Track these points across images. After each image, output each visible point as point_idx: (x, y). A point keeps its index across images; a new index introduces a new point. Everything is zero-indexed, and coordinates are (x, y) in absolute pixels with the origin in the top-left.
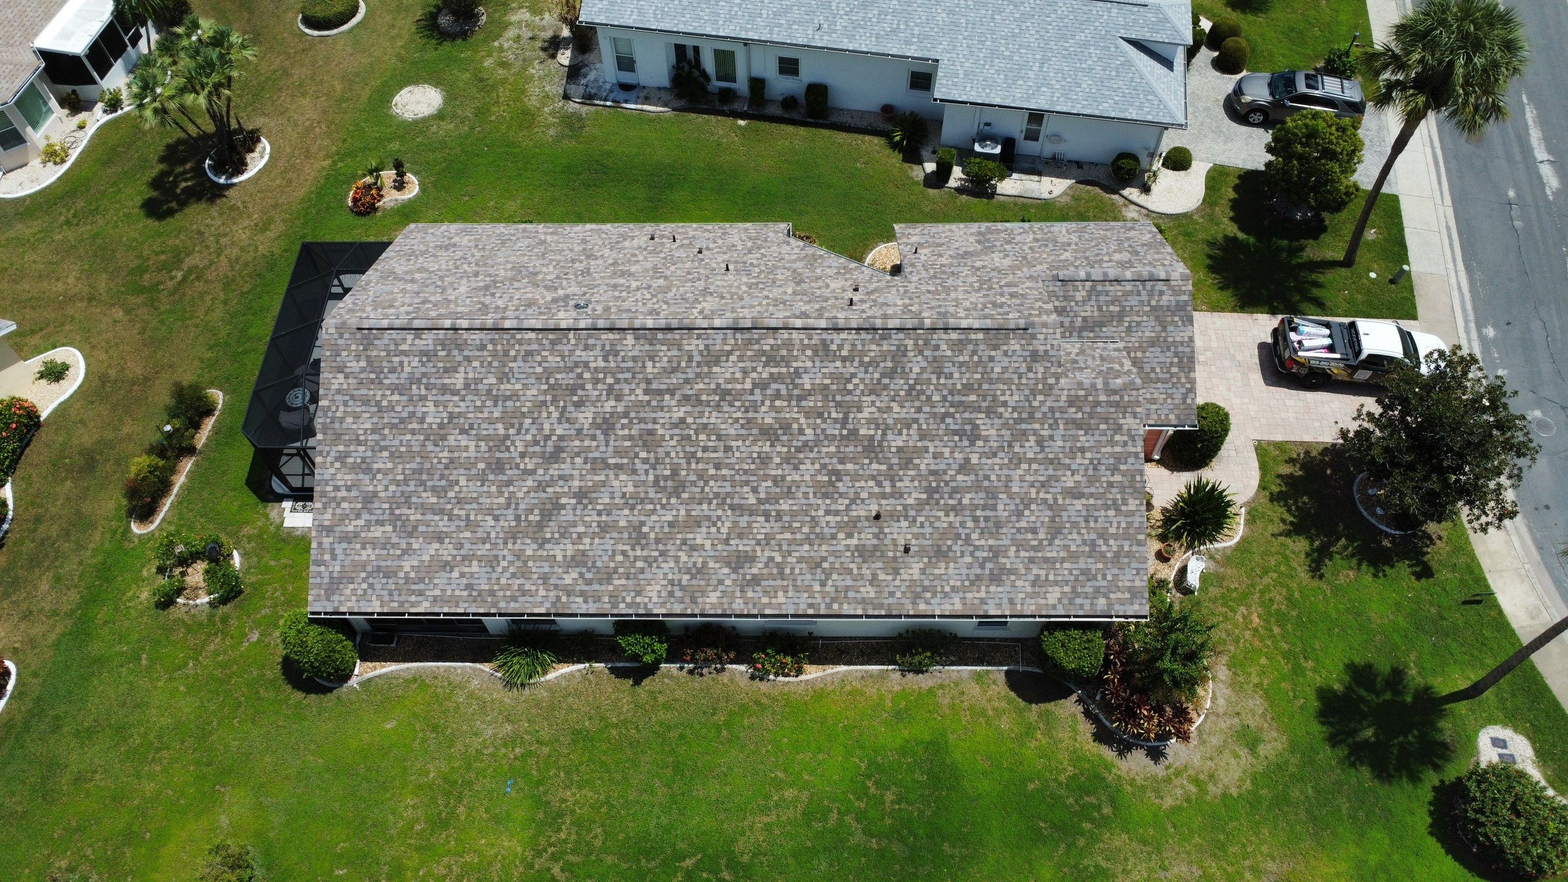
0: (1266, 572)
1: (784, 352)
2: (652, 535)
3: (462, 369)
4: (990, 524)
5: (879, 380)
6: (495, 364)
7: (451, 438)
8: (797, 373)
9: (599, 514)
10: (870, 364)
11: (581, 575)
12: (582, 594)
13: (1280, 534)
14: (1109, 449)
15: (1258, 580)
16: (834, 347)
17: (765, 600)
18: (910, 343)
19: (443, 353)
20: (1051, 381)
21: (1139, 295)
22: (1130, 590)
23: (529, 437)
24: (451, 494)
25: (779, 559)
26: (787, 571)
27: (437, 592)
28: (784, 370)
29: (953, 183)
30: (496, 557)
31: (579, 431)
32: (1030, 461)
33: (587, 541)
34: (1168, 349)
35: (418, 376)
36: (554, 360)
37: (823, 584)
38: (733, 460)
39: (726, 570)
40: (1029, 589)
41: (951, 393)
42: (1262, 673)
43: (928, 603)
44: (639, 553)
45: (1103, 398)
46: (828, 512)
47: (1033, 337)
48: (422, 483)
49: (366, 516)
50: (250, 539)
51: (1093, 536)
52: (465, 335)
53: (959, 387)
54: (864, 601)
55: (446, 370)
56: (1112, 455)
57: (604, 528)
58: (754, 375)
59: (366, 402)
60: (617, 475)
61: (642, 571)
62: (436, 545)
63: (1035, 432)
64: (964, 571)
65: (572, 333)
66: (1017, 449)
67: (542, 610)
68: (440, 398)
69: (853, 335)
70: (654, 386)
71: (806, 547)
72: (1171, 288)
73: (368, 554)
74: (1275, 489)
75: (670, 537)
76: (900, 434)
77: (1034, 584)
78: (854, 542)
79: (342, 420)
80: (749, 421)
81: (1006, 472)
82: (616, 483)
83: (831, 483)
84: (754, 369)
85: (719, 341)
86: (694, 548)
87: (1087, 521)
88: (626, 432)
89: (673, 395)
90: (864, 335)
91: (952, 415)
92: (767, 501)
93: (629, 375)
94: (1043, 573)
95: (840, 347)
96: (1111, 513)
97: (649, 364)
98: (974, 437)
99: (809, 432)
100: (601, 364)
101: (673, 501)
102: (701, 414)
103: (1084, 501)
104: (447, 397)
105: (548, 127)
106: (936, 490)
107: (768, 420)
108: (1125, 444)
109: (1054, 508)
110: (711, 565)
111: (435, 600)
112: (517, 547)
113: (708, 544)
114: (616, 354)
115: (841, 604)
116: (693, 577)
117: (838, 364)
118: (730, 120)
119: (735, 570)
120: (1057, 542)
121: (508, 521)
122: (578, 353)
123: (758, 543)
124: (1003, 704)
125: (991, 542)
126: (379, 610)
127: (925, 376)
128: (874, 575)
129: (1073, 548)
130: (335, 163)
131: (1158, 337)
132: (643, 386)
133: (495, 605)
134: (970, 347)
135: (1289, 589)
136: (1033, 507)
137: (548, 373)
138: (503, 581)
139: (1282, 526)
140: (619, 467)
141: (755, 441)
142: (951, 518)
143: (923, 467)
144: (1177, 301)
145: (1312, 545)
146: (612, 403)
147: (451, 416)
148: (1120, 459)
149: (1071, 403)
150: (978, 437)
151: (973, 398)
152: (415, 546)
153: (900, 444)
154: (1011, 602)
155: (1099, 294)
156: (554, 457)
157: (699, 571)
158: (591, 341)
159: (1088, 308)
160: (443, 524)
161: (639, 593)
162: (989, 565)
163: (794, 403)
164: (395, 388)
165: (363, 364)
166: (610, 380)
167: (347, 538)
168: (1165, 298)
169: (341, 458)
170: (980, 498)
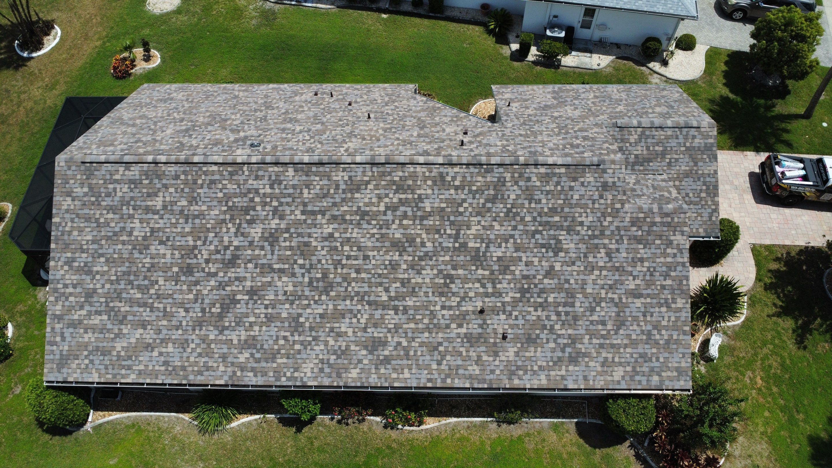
0: (764, 344)
1: (410, 182)
2: (307, 325)
3: (161, 194)
4: (570, 318)
5: (484, 204)
6: (187, 190)
7: (152, 247)
8: (420, 199)
9: (266, 307)
10: (476, 191)
11: (252, 355)
12: (253, 370)
13: (773, 315)
14: (662, 260)
15: (759, 350)
16: (449, 179)
17: (394, 376)
18: (508, 176)
19: (147, 182)
20: (618, 206)
21: (677, 138)
22: (677, 369)
23: (212, 247)
24: (152, 291)
25: (405, 344)
26: (412, 353)
27: (142, 367)
28: (410, 196)
29: (530, 58)
30: (187, 340)
31: (251, 243)
32: (601, 269)
33: (257, 328)
34: (699, 179)
35: (127, 199)
36: (232, 187)
37: (439, 363)
38: (370, 267)
39: (364, 352)
40: (599, 369)
41: (540, 215)
42: (767, 423)
43: (520, 379)
44: (297, 338)
45: (658, 219)
46: (443, 307)
47: (604, 171)
48: (131, 283)
49: (87, 308)
50: (22, 314)
51: (649, 327)
52: (163, 168)
53: (546, 210)
54: (471, 377)
55: (149, 195)
56: (664, 264)
57: (270, 319)
58: (387, 200)
59: (88, 219)
60: (280, 278)
61: (299, 352)
62: (141, 331)
63: (605, 246)
64: (549, 354)
65: (245, 168)
66: (591, 259)
67: (222, 382)
68: (144, 216)
69: (464, 169)
70: (309, 208)
71: (426, 335)
72: (701, 133)
73: (89, 337)
74: (768, 281)
75: (321, 325)
76: (500, 246)
77: (603, 365)
78: (464, 330)
79: (70, 233)
80: (383, 235)
81: (582, 277)
82: (279, 284)
83: (446, 285)
84: (387, 195)
85: (359, 174)
86: (339, 335)
87: (645, 316)
88: (288, 244)
89: (324, 215)
90: (472, 169)
91: (540, 232)
92: (396, 298)
93: (289, 200)
94: (610, 356)
95: (454, 178)
96: (664, 309)
97: (306, 191)
98: (557, 250)
99: (429, 244)
100: (269, 191)
101: (324, 297)
102: (346, 230)
103: (643, 300)
104: (150, 216)
105: (252, 19)
106: (528, 291)
107: (398, 236)
108: (675, 255)
109: (618, 304)
110: (353, 348)
111: (140, 373)
112: (203, 333)
113: (350, 333)
114: (280, 183)
115: (453, 379)
116: (339, 357)
117: (452, 191)
118: (376, 15)
119: (371, 352)
120: (621, 332)
121: (196, 313)
122: (250, 182)
123: (389, 331)
124: (574, 449)
125: (570, 332)
126: (97, 380)
127: (520, 201)
128: (479, 357)
129: (634, 337)
130: (104, 43)
131: (691, 170)
132: (301, 208)
133: (186, 377)
134: (555, 179)
135: (782, 357)
136: (603, 304)
137: (228, 197)
138: (192, 359)
139: (774, 310)
140: (281, 271)
141: (387, 252)
142: (539, 313)
143: (517, 272)
144: (706, 144)
145: (796, 323)
146: (277, 221)
147: (153, 230)
148: (670, 267)
149: (633, 223)
150: (561, 250)
151: (557, 219)
152: (125, 331)
153: (500, 254)
154: (585, 378)
155: (647, 137)
156: (232, 262)
157: (344, 353)
158: (260, 173)
159: (639, 148)
160: (146, 314)
161: (296, 370)
162: (568, 350)
163: (417, 222)
164: (111, 209)
165: (86, 190)
166: (275, 203)
167: (73, 325)
168: (697, 141)
169: (69, 262)
170: (561, 297)
